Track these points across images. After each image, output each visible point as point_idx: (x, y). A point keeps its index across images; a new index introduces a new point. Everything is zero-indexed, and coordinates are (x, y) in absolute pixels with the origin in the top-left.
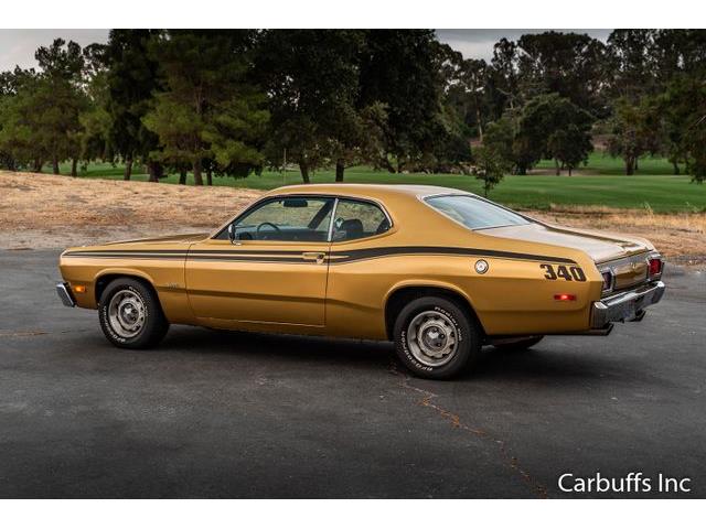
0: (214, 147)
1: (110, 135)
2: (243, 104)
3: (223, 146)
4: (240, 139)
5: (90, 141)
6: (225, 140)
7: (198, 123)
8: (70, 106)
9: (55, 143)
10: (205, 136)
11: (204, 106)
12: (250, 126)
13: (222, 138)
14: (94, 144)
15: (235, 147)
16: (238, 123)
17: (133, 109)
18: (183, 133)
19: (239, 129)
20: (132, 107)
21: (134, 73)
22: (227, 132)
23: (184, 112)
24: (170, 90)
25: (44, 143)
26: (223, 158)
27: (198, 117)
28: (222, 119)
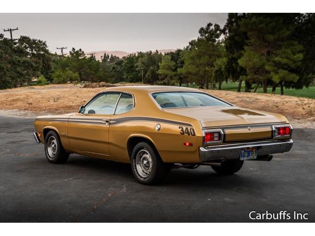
0: (272, 73)
1: (226, 68)
2: (289, 51)
3: (277, 73)
4: (286, 69)
5: (217, 72)
6: (278, 70)
7: (264, 61)
8: (213, 55)
9: (206, 72)
10: (267, 67)
11: (269, 53)
12: (291, 62)
13: (276, 68)
14: (219, 73)
15: (283, 73)
16: (285, 61)
17: (235, 56)
18: (256, 67)
19: (286, 64)
20: (235, 55)
21: (237, 38)
22: (279, 66)
23: (257, 56)
24: (252, 45)
25: (201, 73)
26: (276, 79)
27: (264, 58)
28: (277, 59)
